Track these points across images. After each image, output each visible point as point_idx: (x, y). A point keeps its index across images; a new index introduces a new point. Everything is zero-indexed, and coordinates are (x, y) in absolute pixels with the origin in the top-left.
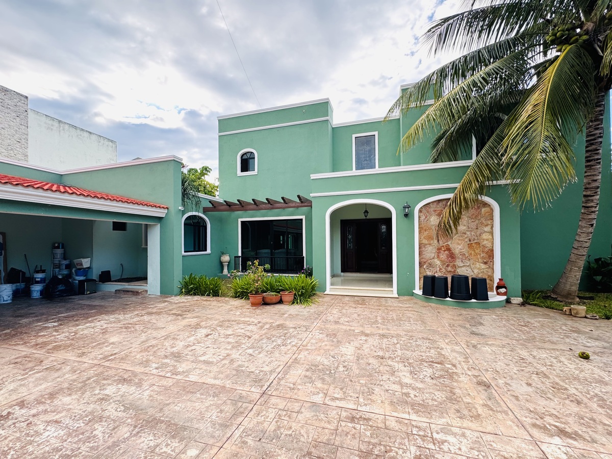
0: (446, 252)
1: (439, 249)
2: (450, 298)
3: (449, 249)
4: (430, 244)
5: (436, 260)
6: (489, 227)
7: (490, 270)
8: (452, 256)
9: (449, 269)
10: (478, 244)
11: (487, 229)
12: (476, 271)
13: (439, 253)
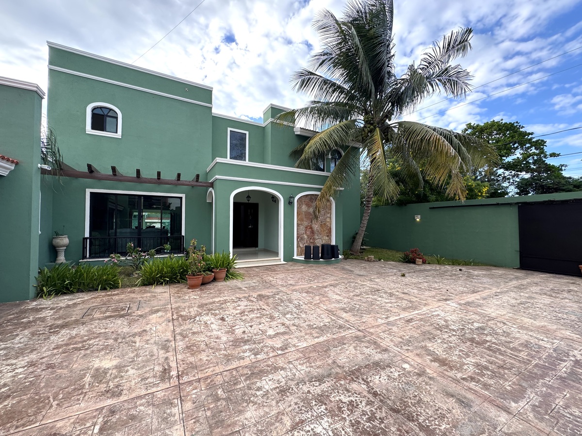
0: (310, 230)
1: (306, 228)
2: (313, 259)
3: (311, 228)
4: (302, 224)
5: (305, 235)
6: (330, 214)
7: (330, 240)
8: (313, 232)
9: (311, 241)
10: (325, 224)
11: (329, 215)
12: (324, 241)
13: (306, 230)
